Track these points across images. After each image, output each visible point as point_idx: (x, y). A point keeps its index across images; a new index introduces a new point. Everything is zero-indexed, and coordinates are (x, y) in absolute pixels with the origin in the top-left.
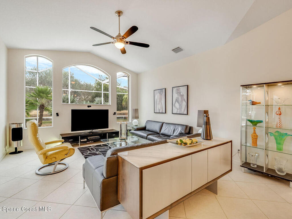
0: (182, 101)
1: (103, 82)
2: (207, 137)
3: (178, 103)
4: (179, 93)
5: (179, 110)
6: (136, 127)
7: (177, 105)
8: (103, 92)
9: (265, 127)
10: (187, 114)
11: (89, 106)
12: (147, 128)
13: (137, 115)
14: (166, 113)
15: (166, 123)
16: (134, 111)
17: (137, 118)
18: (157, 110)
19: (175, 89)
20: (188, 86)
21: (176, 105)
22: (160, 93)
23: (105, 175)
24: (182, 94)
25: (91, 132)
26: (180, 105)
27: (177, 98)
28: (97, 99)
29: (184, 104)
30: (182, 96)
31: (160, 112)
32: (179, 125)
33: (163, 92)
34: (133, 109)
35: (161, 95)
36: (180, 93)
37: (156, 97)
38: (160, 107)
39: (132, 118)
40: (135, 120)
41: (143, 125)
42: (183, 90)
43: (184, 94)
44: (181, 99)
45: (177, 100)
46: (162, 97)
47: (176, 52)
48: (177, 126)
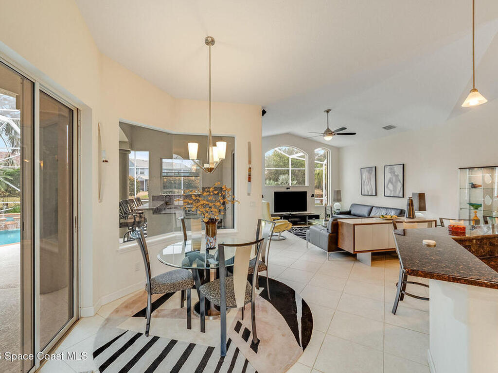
0: (396, 182)
1: (291, 157)
2: (410, 215)
3: (392, 183)
4: (392, 172)
5: (393, 192)
6: (339, 211)
7: (391, 186)
8: (290, 169)
9: (484, 211)
10: (403, 197)
11: (287, 188)
12: (352, 212)
13: (339, 198)
14: (376, 195)
15: (376, 207)
16: (336, 193)
17: (339, 200)
18: (364, 191)
19: (387, 169)
20: (404, 165)
21: (389, 186)
22: (369, 173)
23: (330, 231)
24: (396, 174)
25: (291, 214)
26: (395, 187)
27: (390, 178)
28: (282, 177)
29: (400, 185)
30: (397, 176)
31: (370, 194)
32: (392, 209)
33: (372, 170)
34: (335, 191)
35: (370, 173)
36: (394, 172)
37: (364, 176)
38: (369, 188)
39: (334, 201)
40: (337, 204)
41: (347, 209)
42: (398, 170)
43: (398, 173)
44: (396, 179)
45: (390, 181)
46: (371, 177)
47: (388, 129)
48: (389, 210)
